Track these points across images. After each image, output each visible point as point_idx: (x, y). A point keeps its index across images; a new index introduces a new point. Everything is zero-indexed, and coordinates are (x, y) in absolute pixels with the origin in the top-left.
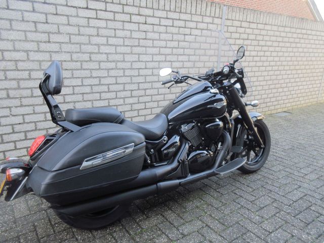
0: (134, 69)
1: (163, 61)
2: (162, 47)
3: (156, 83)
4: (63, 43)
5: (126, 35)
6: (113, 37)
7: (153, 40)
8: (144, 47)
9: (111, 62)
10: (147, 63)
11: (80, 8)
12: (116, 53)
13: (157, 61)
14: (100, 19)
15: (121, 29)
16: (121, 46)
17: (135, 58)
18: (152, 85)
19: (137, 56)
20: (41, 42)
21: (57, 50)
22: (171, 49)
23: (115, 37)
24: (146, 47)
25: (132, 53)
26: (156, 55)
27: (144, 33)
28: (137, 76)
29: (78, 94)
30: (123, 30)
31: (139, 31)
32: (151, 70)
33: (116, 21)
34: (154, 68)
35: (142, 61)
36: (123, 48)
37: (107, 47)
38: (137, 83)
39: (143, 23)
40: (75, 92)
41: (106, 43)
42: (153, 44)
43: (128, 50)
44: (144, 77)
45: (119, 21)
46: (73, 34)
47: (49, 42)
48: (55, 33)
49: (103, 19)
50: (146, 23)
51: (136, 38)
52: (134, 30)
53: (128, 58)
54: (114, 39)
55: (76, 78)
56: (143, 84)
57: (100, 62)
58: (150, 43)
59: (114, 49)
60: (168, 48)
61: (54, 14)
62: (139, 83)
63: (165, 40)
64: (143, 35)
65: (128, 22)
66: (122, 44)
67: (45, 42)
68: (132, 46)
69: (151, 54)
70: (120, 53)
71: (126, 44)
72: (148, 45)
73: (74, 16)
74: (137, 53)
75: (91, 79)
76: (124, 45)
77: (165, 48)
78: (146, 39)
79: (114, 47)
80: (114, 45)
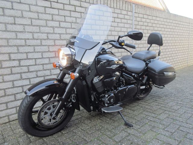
4: (26, 25)
5: (73, 21)
6: (63, 22)
7: (91, 25)
9: (63, 40)
12: (66, 34)
15: (69, 16)
16: (69, 28)
20: (8, 23)
22: (103, 31)
23: (65, 22)
24: (87, 30)
29: (39, 65)
30: (71, 17)
33: (65, 10)
37: (60, 29)
40: (37, 64)
41: (58, 26)
45: (67, 10)
46: (34, 19)
47: (15, 24)
48: (20, 17)
49: (56, 9)
52: (78, 18)
55: (37, 52)
57: (55, 40)
59: (65, 31)
60: (101, 30)
61: (18, 3)
63: (99, 25)
65: (73, 11)
66: (70, 27)
67: (11, 24)
71: (73, 27)
72: (88, 28)
73: (34, 5)
75: (49, 53)
76: (71, 28)
77: (99, 30)
79: (65, 29)
80: (65, 28)
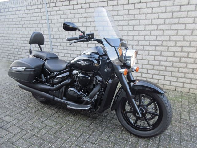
0: (130, 35)
1: (154, 30)
2: (155, 19)
3: (147, 46)
4: (92, 22)
5: (125, 13)
7: (146, 14)
8: (138, 20)
10: (140, 31)
11: (99, 2)
12: (118, 25)
13: (148, 30)
14: (109, 6)
16: (121, 20)
17: (131, 28)
18: (143, 48)
19: (132, 27)
20: (84, 22)
21: (89, 25)
22: (164, 20)
23: (118, 15)
24: (139, 20)
25: (128, 25)
26: (148, 25)
27: (139, 10)
28: (131, 40)
30: (123, 10)
31: (134, 9)
32: (143, 37)
34: (146, 35)
35: (136, 30)
36: (122, 22)
38: (131, 45)
39: (138, 3)
42: (146, 17)
43: (126, 23)
44: (137, 41)
45: (121, 5)
47: (86, 22)
49: (111, 6)
50: (140, 3)
51: (132, 15)
52: (131, 9)
53: (125, 28)
54: (117, 17)
56: (136, 46)
58: (143, 17)
60: (160, 19)
61: (88, 8)
62: (133, 45)
63: (157, 13)
64: (137, 11)
65: (127, 4)
67: (85, 22)
68: (128, 20)
69: (143, 25)
70: (121, 25)
71: (124, 19)
72: (142, 18)
73: (97, 7)
74: (132, 24)
76: (123, 20)
77: (157, 19)
78: (140, 14)
79: (117, 22)
80: (117, 21)
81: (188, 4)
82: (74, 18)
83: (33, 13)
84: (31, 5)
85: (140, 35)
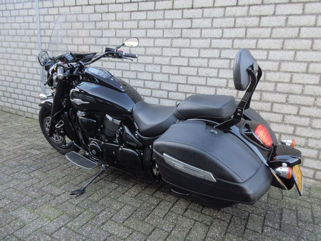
0: (173, 66)
1: (215, 58)
2: (216, 38)
3: (202, 87)
4: (110, 37)
5: (167, 26)
6: (152, 29)
7: (201, 29)
8: (188, 38)
9: (148, 55)
10: (190, 59)
11: (125, 3)
12: (154, 47)
13: (205, 58)
14: (141, 11)
15: (161, 19)
16: (159, 38)
17: (175, 52)
18: (196, 89)
19: (178, 50)
20: (97, 37)
21: (106, 44)
22: (231, 40)
23: (154, 28)
24: (190, 39)
25: (171, 47)
26: (205, 48)
27: (190, 20)
28: (176, 75)
30: (164, 19)
31: (182, 18)
32: (196, 69)
33: (157, 10)
34: (201, 67)
35: (183, 57)
36: (162, 40)
37: (146, 40)
38: (175, 83)
39: (188, 9)
41: (144, 36)
42: (201, 34)
43: (167, 42)
44: (185, 77)
45: (159, 10)
46: (118, 29)
47: (102, 37)
48: (106, 29)
49: (143, 11)
50: (192, 8)
51: (178, 28)
52: (176, 19)
53: (167, 52)
54: (153, 31)
55: (118, 69)
56: (184, 86)
58: (196, 33)
59: (152, 42)
60: (225, 38)
61: (107, 13)
62: (179, 83)
63: (220, 28)
64: (187, 23)
65: (170, 9)
66: (161, 36)
67: (100, 37)
68: (172, 38)
69: (196, 48)
70: (159, 47)
71: (165, 36)
72: (194, 36)
73: (120, 12)
74: (179, 46)
75: (130, 73)
76: (163, 38)
77: (220, 38)
78: (191, 28)
79: (153, 40)
80: (153, 38)
81: (274, 15)
82: (82, 29)
83: (15, 16)
84: (13, 3)
85: (190, 66)
